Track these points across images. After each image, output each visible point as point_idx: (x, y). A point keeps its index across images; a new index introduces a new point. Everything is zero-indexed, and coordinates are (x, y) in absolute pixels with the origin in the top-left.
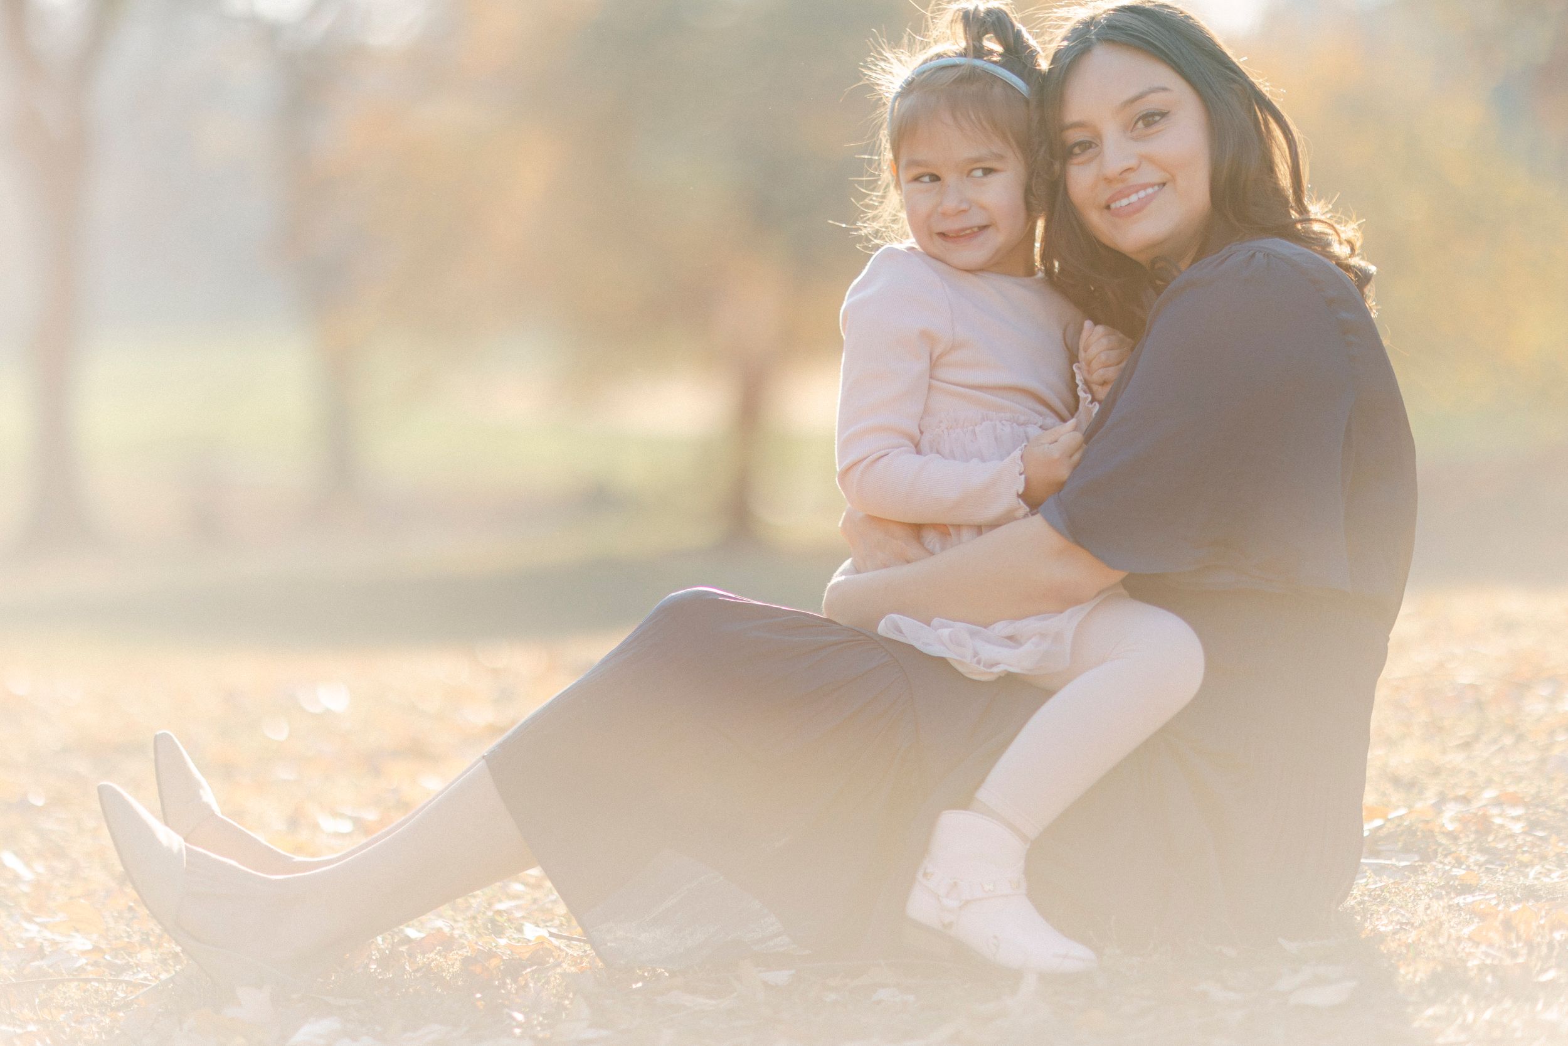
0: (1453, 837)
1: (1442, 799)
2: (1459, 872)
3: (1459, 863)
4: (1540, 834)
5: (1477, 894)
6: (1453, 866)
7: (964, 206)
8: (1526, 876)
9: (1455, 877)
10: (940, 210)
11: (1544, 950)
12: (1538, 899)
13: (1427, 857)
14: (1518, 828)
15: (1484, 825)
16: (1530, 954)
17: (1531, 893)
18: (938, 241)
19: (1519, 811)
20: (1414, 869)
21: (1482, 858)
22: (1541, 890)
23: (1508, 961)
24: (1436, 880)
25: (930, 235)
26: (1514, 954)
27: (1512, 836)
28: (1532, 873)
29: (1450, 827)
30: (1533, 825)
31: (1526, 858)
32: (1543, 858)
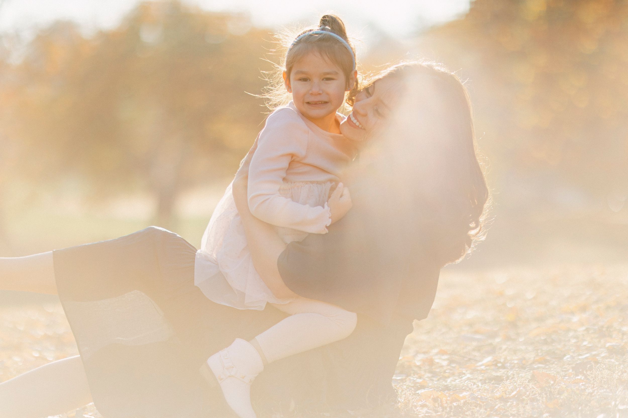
0: (419, 367)
1: (417, 353)
2: (419, 381)
3: (420, 378)
4: (453, 365)
5: (426, 389)
6: (417, 379)
7: (321, 92)
8: (446, 382)
9: (418, 383)
10: (310, 92)
11: (448, 409)
12: (449, 390)
13: (408, 375)
14: (445, 363)
15: (431, 362)
16: (443, 411)
17: (447, 388)
18: (306, 105)
19: (446, 357)
20: (402, 380)
21: (429, 375)
22: (450, 387)
23: (434, 414)
24: (410, 384)
25: (303, 103)
26: (437, 412)
27: (442, 366)
28: (449, 380)
29: (418, 364)
30: (451, 361)
31: (447, 375)
32: (453, 374)
